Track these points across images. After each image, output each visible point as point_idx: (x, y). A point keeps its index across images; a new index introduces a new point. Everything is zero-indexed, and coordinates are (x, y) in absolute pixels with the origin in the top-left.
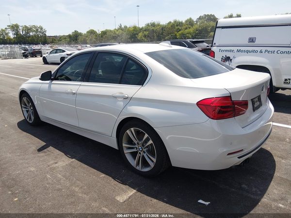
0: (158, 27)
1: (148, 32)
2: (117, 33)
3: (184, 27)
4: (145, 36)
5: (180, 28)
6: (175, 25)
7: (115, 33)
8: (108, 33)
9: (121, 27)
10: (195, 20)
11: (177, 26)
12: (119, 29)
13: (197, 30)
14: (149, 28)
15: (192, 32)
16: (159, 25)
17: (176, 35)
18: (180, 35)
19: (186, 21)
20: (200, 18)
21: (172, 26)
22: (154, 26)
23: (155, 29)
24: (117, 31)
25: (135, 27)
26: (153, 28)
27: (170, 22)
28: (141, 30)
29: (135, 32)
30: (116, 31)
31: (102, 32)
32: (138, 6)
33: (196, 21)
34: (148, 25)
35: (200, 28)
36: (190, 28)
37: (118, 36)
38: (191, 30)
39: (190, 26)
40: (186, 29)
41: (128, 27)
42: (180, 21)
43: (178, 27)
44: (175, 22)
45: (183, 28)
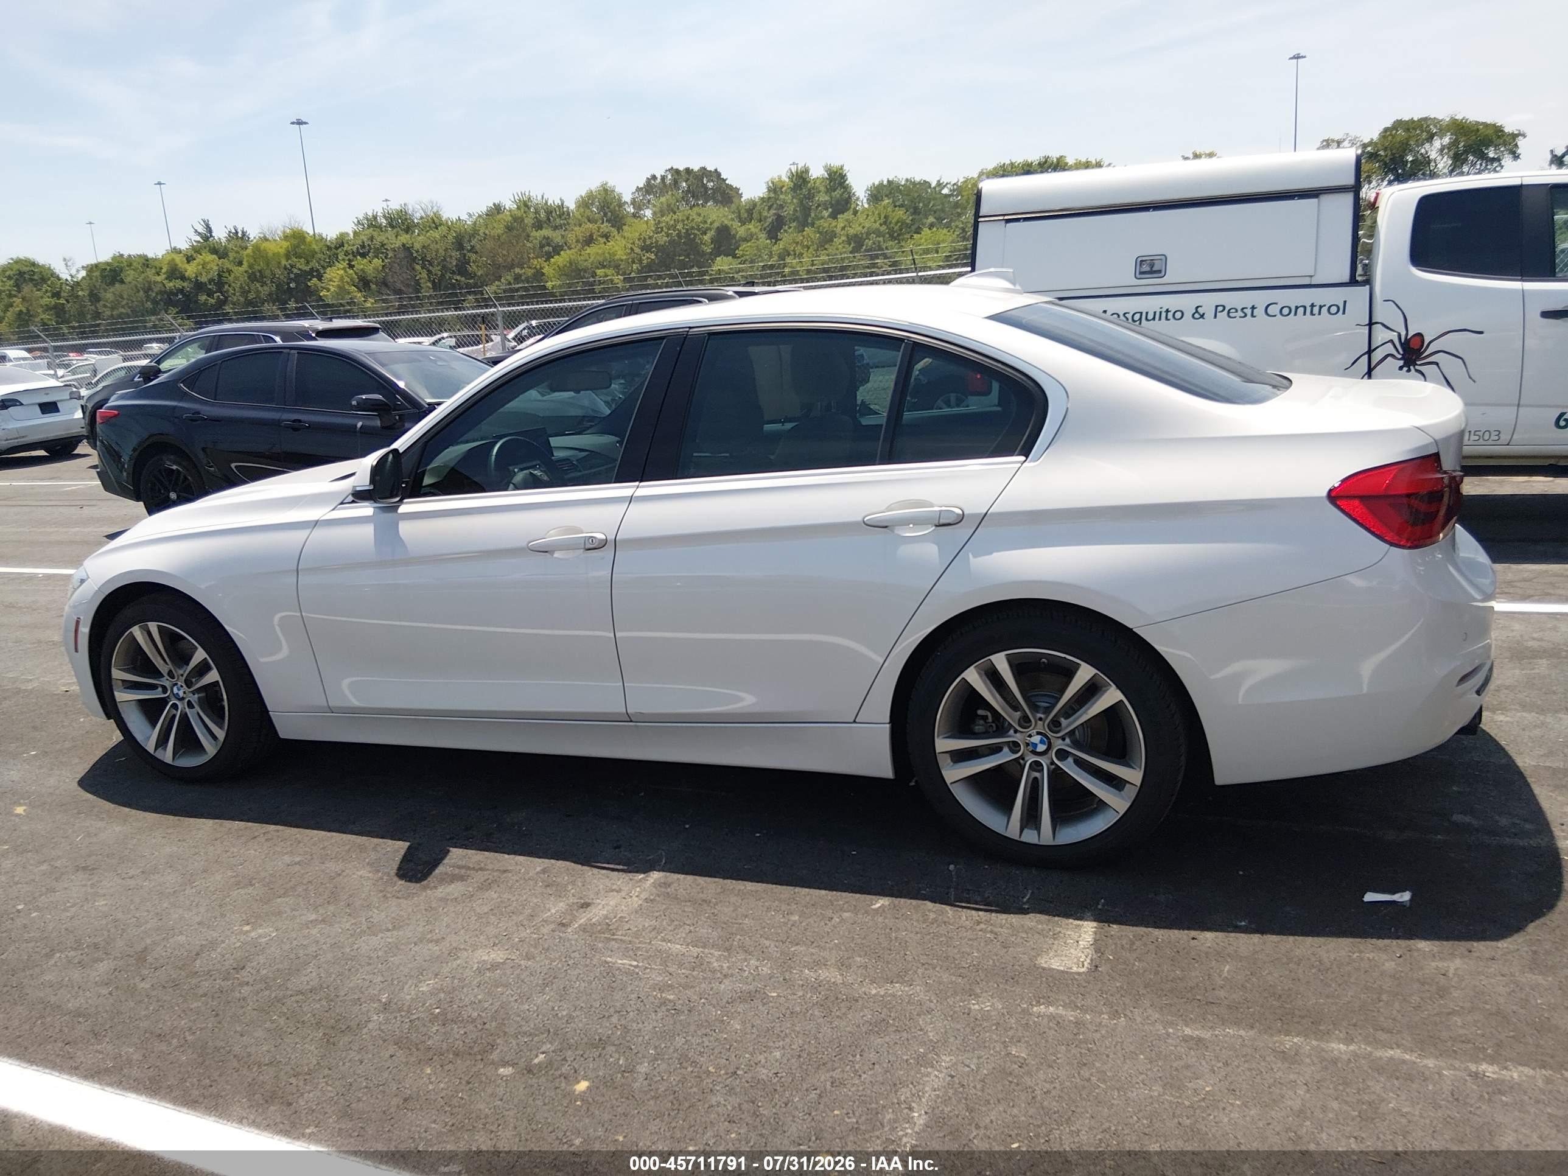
0: (436, 234)
1: (377, 262)
2: (191, 270)
3: (579, 232)
4: (364, 283)
5: (556, 236)
6: (529, 221)
7: (174, 273)
8: (130, 276)
9: (207, 234)
10: (627, 197)
11: (539, 226)
12: (197, 250)
13: (646, 248)
14: (380, 238)
15: (621, 254)
16: (434, 222)
17: (539, 274)
18: (563, 272)
19: (585, 203)
20: (650, 187)
21: (509, 228)
22: (407, 230)
23: (418, 240)
24: (189, 259)
25: (297, 239)
26: (404, 238)
27: (498, 209)
28: (336, 249)
29: (301, 265)
30: (179, 260)
31: (91, 269)
32: (300, 123)
33: (634, 202)
34: (372, 223)
35: (662, 239)
36: (606, 236)
37: (199, 286)
38: (618, 247)
39: (606, 227)
40: (589, 241)
41: (253, 234)
42: (553, 199)
43: (546, 232)
44: (525, 204)
45: (571, 237)
